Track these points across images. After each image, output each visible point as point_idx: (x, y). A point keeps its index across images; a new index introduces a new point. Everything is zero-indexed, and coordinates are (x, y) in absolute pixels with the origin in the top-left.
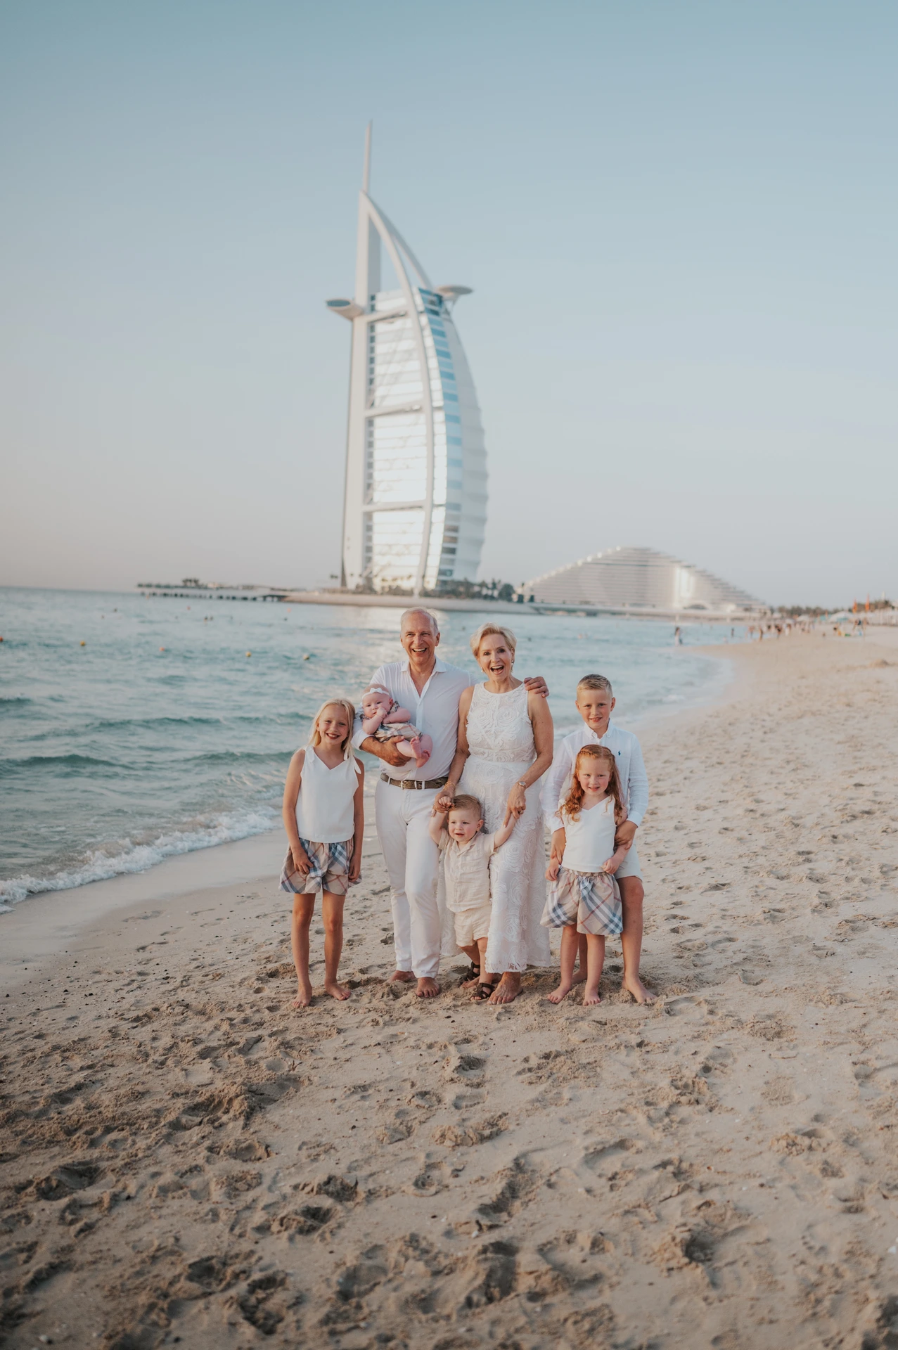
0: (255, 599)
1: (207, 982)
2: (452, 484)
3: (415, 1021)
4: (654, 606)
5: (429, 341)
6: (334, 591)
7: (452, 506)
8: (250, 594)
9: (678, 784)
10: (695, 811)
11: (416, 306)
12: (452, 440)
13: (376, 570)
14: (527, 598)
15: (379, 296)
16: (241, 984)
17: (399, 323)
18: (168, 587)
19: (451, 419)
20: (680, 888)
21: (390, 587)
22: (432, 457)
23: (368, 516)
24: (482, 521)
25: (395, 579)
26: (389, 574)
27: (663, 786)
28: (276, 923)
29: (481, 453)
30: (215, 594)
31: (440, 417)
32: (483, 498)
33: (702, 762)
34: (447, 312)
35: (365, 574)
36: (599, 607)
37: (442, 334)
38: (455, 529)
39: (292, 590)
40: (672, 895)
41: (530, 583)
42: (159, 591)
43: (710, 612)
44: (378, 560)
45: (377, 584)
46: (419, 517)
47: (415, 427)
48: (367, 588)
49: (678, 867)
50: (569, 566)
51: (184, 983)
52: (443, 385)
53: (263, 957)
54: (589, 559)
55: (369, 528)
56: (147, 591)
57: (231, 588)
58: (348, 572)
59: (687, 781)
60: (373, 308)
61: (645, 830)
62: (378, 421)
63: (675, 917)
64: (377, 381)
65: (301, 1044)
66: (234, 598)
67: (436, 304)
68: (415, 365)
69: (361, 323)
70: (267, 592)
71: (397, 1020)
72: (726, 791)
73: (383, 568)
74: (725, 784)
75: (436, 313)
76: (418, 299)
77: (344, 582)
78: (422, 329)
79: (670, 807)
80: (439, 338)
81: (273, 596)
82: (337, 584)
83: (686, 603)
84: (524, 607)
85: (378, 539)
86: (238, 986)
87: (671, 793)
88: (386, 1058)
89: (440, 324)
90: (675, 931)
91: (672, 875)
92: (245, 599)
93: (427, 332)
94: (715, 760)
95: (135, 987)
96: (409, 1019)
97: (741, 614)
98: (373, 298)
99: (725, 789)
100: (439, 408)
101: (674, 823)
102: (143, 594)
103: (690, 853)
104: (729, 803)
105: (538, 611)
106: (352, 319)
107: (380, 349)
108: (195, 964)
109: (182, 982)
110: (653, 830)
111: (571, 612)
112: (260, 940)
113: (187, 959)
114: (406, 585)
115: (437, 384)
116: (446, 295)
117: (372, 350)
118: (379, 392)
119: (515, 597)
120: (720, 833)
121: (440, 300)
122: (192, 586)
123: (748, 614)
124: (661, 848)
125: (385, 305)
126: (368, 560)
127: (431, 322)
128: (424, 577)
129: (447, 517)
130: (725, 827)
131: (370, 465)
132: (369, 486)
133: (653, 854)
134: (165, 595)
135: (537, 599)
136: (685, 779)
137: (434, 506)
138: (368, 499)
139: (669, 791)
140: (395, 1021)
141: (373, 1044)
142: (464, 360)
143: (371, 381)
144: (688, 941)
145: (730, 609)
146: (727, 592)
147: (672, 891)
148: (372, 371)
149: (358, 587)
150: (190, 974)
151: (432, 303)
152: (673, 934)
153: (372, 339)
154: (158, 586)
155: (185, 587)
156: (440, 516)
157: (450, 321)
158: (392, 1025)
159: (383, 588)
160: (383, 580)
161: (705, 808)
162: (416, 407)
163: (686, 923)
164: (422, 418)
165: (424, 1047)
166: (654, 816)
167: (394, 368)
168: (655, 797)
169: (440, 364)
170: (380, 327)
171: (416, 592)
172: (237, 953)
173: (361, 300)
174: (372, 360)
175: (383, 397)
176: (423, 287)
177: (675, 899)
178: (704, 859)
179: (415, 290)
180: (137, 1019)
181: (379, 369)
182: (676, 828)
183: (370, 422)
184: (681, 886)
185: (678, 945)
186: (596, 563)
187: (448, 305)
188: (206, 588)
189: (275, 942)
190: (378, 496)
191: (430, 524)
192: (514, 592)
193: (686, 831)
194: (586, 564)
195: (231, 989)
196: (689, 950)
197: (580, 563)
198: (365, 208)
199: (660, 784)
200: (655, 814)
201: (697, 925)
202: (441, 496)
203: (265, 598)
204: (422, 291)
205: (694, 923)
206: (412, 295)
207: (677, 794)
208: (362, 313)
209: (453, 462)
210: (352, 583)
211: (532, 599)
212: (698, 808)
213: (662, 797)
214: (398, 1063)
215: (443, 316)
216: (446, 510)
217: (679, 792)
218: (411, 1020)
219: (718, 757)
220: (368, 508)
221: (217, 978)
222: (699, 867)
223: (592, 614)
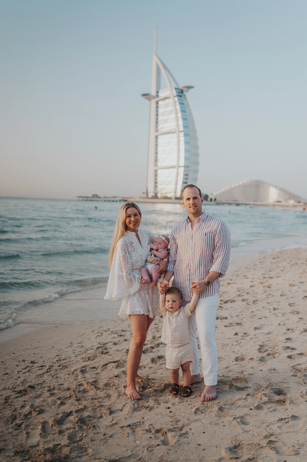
0: (117, 201)
1: (59, 370)
2: (186, 159)
3: (151, 409)
4: (262, 201)
5: (178, 107)
6: (144, 198)
7: (186, 167)
8: (115, 199)
9: (279, 273)
10: (289, 287)
11: (173, 94)
12: (186, 143)
13: (159, 190)
14: (213, 199)
15: (160, 91)
16: (73, 373)
17: (167, 101)
18: (87, 197)
19: (186, 135)
20: (288, 330)
21: (164, 196)
22: (179, 149)
23: (156, 171)
24: (197, 172)
25: (165, 193)
26: (163, 192)
27: (272, 274)
28: (98, 337)
29: (197, 147)
30: (103, 200)
31: (182, 134)
32: (197, 163)
33: (289, 263)
34: (185, 96)
35: (155, 192)
36: (240, 202)
37: (183, 104)
38: (187, 175)
39: (130, 198)
40: (285, 333)
41: (215, 194)
42: (85, 199)
43: (284, 203)
44: (160, 187)
45: (159, 195)
46: (174, 171)
47: (173, 138)
48: (156, 197)
49: (285, 317)
50: (229, 187)
51: (48, 370)
52: (183, 123)
53: (87, 357)
54: (237, 185)
55: (156, 175)
56: (81, 199)
57: (108, 197)
58: (149, 191)
59: (283, 272)
60: (158, 96)
61: (266, 296)
62: (160, 137)
63: (288, 348)
64: (159, 122)
65: (89, 421)
66: (110, 201)
67: (181, 93)
68: (173, 116)
69: (154, 101)
70: (120, 199)
71: (141, 407)
72: (302, 277)
73: (161, 189)
74: (301, 274)
75: (180, 96)
76: (174, 92)
77: (147, 195)
78: (175, 102)
79: (277, 284)
80: (182, 105)
81: (123, 200)
82: (145, 195)
83: (274, 200)
84: (212, 203)
85: (159, 179)
86: (71, 374)
87: (276, 277)
88: (131, 437)
89: (182, 100)
90: (290, 357)
91: (283, 321)
92: (113, 201)
93: (177, 103)
94: (294, 262)
95: (27, 371)
96: (148, 407)
97: (296, 204)
98: (158, 92)
99: (301, 276)
100: (182, 131)
101: (279, 293)
102: (79, 200)
103: (290, 309)
104: (305, 283)
105: (218, 204)
106: (150, 100)
107: (160, 111)
108: (57, 358)
109: (48, 369)
110: (270, 296)
111: (230, 204)
112: (88, 346)
113: (55, 355)
114: (169, 195)
115: (181, 122)
116: (184, 89)
117: (157, 111)
118: (160, 126)
119: (209, 199)
120: (303, 298)
121: (182, 91)
122: (95, 197)
123: (299, 204)
124: (275, 306)
125: (162, 94)
126: (156, 187)
127: (179, 100)
128: (176, 192)
129: (185, 171)
130: (305, 296)
131: (156, 153)
132: (156, 160)
133: (272, 309)
134: (87, 200)
135: (217, 200)
136: (282, 271)
137: (179, 167)
138: (156, 165)
139: (275, 277)
140: (140, 408)
141: (126, 425)
142: (191, 113)
143: (157, 123)
144: (298, 364)
145: (292, 202)
146: (291, 196)
147: (285, 331)
148: (157, 119)
149: (152, 196)
150: (53, 364)
151: (179, 93)
152: (289, 359)
153: (157, 107)
154: (84, 197)
155: (93, 197)
156: (182, 170)
157: (186, 99)
158: (139, 411)
159: (161, 197)
160: (161, 194)
161: (294, 285)
162: (173, 131)
163: (295, 352)
164: (175, 135)
165: (153, 431)
166: (270, 288)
167: (165, 117)
168: (269, 279)
169: (182, 115)
170: (160, 103)
171: (173, 198)
172: (77, 353)
173: (154, 93)
174: (157, 115)
175: (161, 128)
176: (176, 87)
177: (287, 337)
178: (298, 313)
179: (173, 88)
180: (20, 392)
181: (160, 118)
182: (281, 295)
183: (157, 137)
184: (288, 328)
185: (293, 367)
186: (239, 186)
187: (185, 93)
188: (100, 197)
189: (95, 348)
190: (159, 164)
191: (178, 174)
192: (208, 197)
193: (286, 297)
194: (236, 187)
195: (68, 376)
196: (299, 371)
197: (233, 186)
198: (155, 59)
199: (270, 273)
200: (270, 287)
201: (301, 354)
202: (182, 163)
203: (120, 201)
204: (176, 89)
205: (299, 352)
206: (172, 90)
207: (279, 278)
208: (154, 98)
209: (186, 151)
210: (151, 195)
211: (215, 200)
212: (290, 285)
213: (272, 279)
214: (138, 442)
215: (183, 97)
216: (184, 168)
217: (280, 277)
218: (149, 408)
219: (295, 261)
220: (156, 168)
221: (64, 368)
222: (296, 318)
223: (238, 205)
